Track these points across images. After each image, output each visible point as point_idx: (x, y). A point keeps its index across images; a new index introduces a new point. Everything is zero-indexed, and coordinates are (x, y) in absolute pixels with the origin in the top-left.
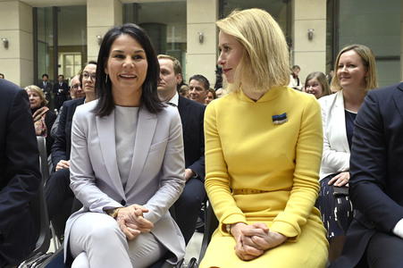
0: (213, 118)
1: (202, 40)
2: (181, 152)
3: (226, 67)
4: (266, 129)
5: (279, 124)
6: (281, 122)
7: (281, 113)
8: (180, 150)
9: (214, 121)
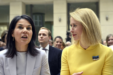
0: (66, 55)
1: (60, 20)
2: (48, 71)
3: (74, 34)
4: (90, 62)
5: (96, 60)
6: (96, 59)
7: (96, 56)
8: (47, 70)
9: (66, 57)
